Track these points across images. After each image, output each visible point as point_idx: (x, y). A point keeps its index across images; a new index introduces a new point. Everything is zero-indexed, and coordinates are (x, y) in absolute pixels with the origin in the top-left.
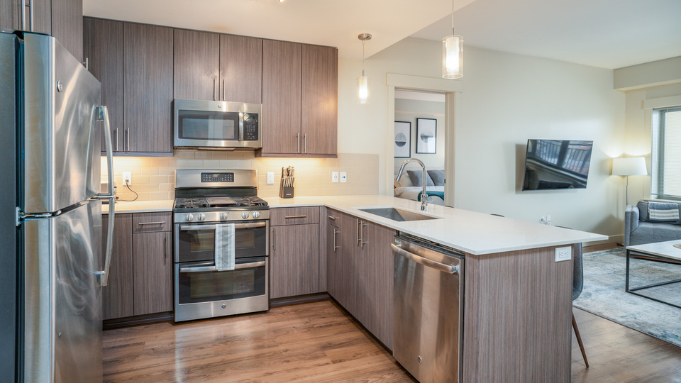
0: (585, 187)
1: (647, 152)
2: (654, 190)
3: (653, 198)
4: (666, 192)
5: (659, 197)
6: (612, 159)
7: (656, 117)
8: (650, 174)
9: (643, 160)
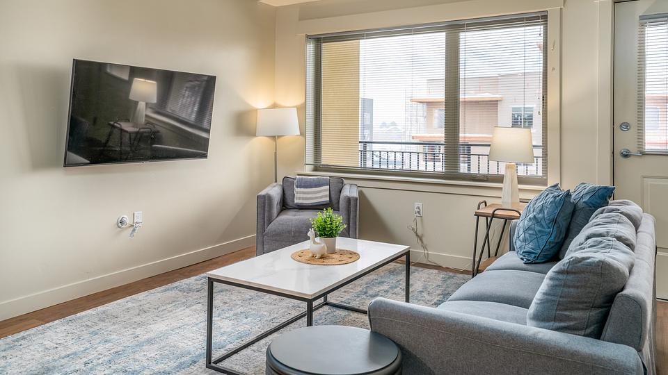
0: (205, 156)
1: (300, 101)
2: (310, 158)
3: (308, 170)
4: (325, 160)
5: (316, 169)
6: (256, 110)
7: (310, 48)
8: (303, 134)
9: (294, 112)
